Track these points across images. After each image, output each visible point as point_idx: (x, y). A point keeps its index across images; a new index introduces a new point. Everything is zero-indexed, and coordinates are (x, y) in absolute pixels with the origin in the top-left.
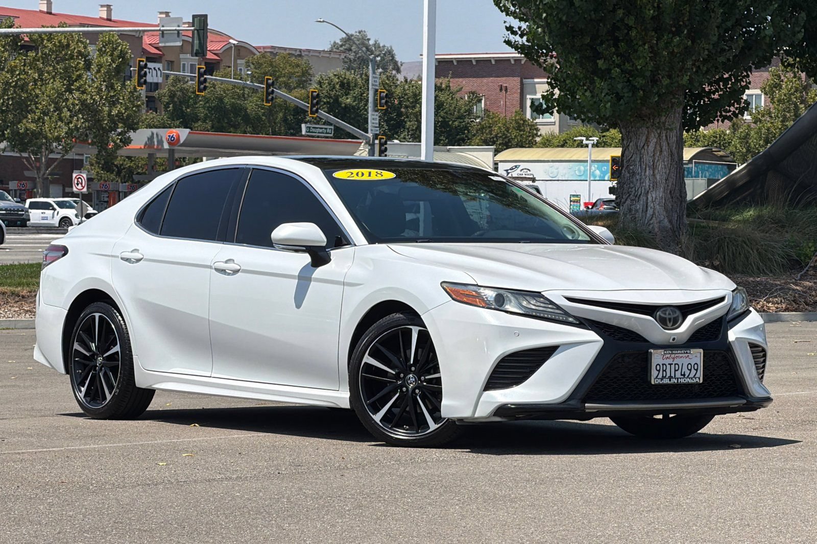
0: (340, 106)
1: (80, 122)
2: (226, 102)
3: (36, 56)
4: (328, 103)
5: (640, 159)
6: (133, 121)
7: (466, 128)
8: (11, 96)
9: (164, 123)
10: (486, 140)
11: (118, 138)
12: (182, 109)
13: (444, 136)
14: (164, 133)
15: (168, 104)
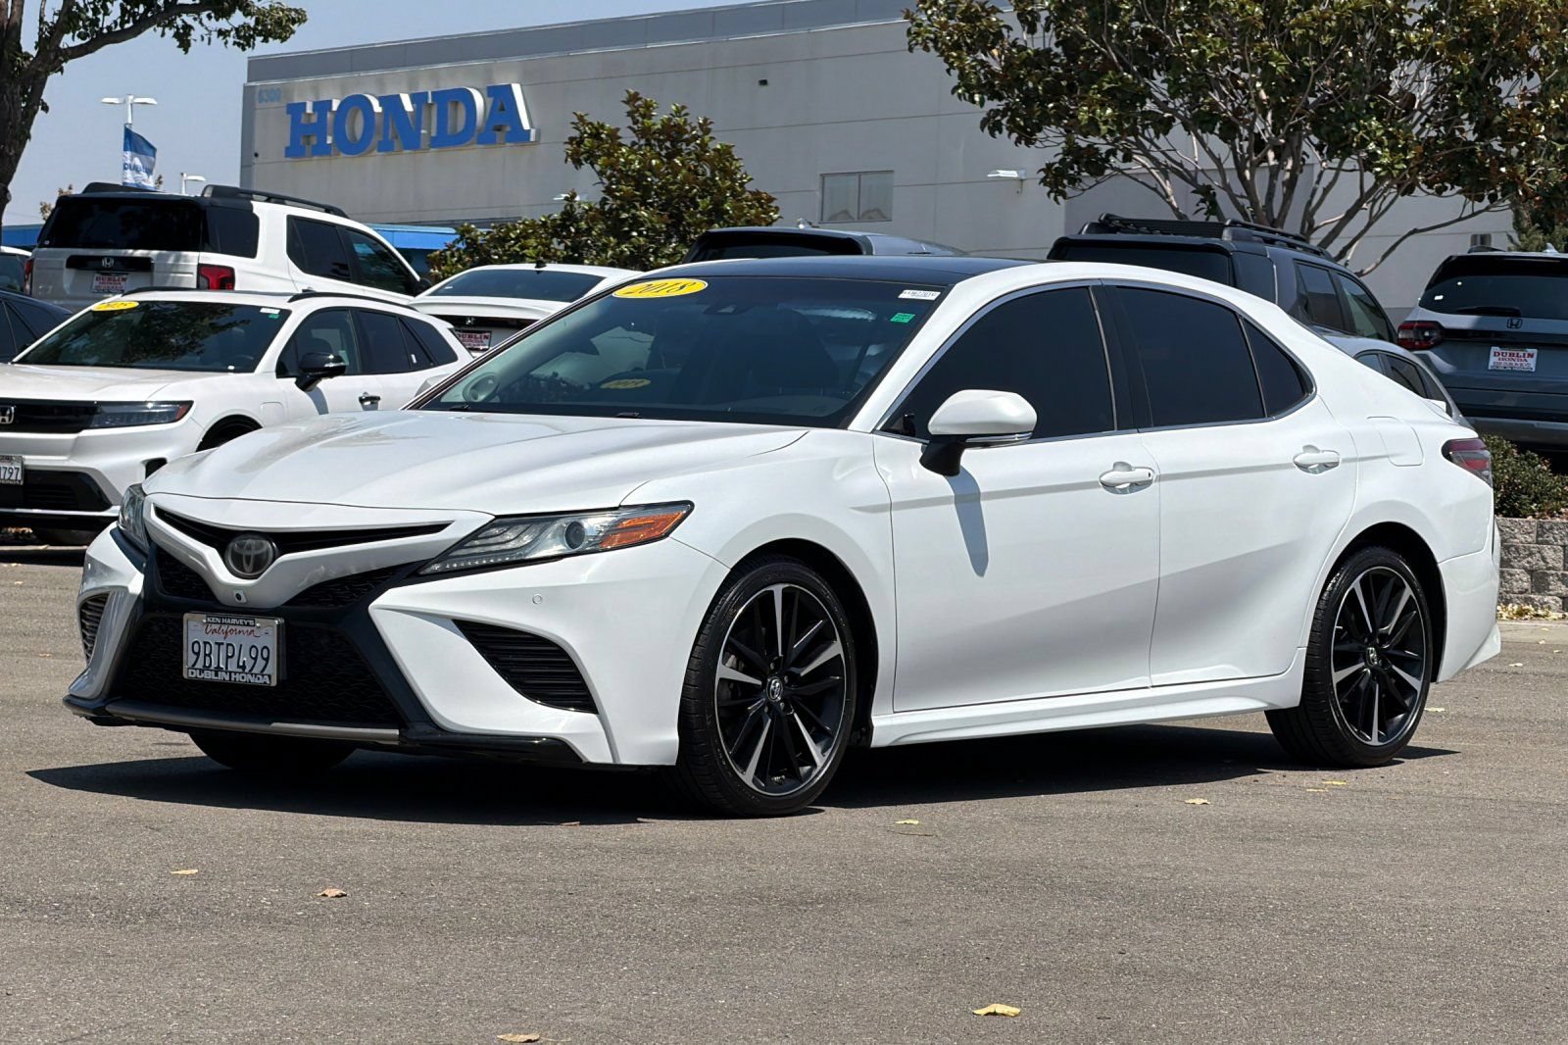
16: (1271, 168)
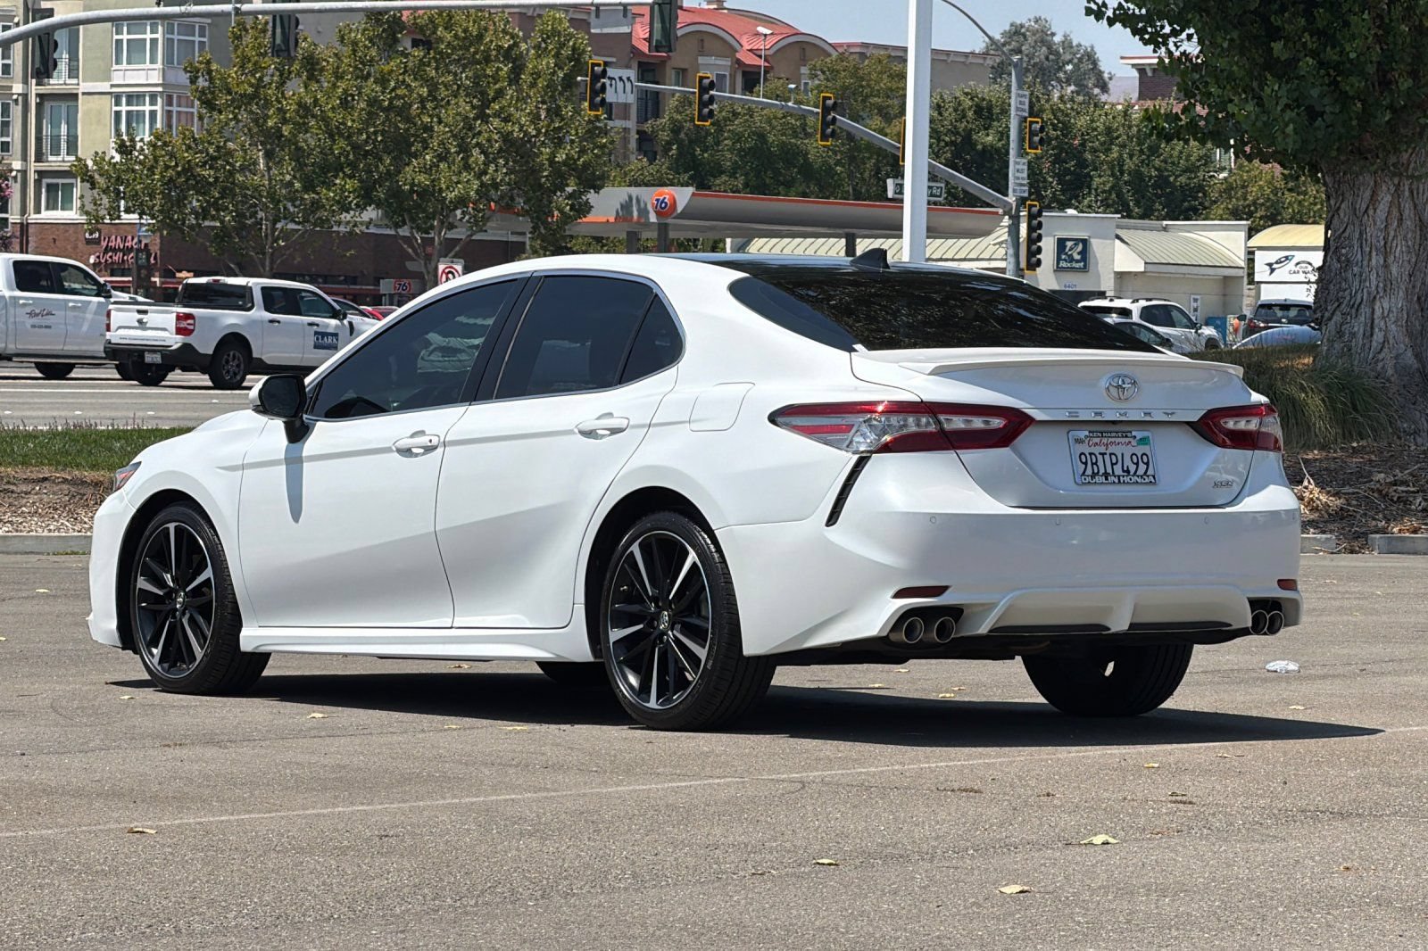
0: (975, 149)
1: (499, 172)
2: (771, 140)
3: (424, 57)
4: (952, 143)
5: (1361, 234)
6: (593, 173)
7: (1201, 188)
8: (380, 128)
9: (661, 178)
10: (1237, 210)
11: (567, 204)
12: (693, 155)
13: (1160, 203)
14: (649, 195)
15: (669, 143)
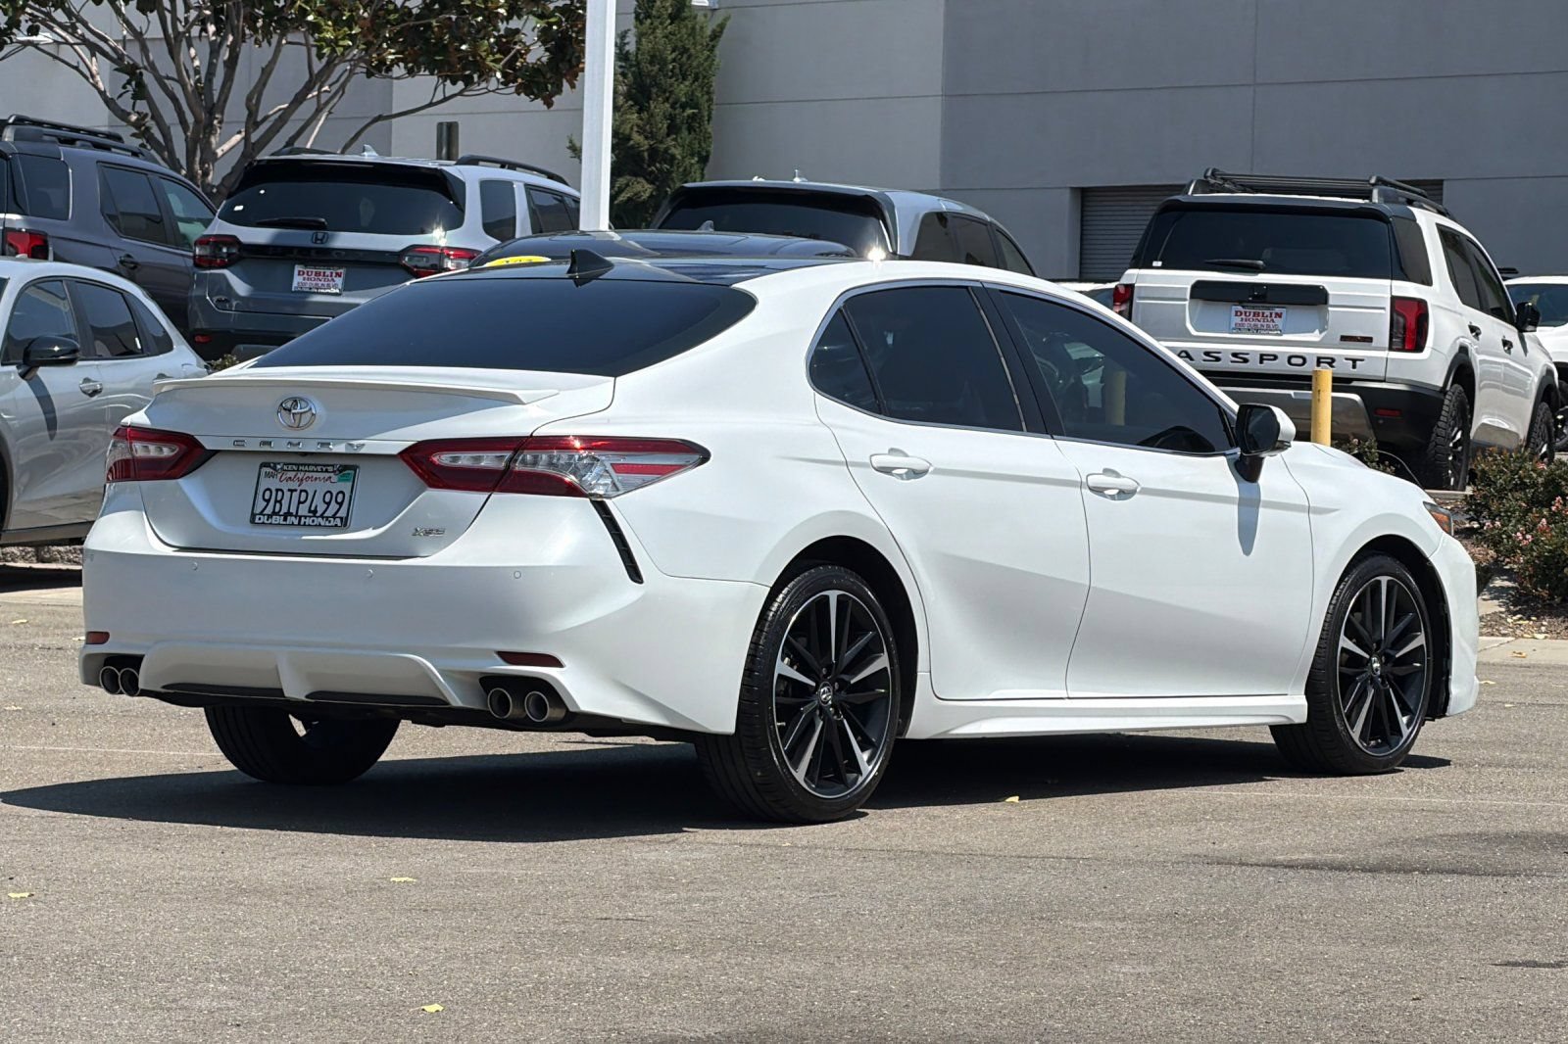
16: (212, 44)
